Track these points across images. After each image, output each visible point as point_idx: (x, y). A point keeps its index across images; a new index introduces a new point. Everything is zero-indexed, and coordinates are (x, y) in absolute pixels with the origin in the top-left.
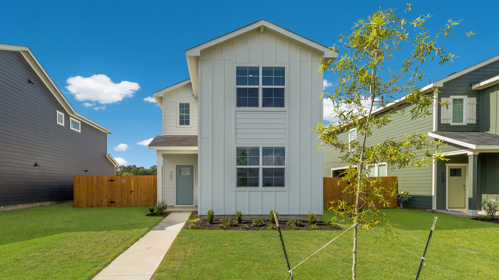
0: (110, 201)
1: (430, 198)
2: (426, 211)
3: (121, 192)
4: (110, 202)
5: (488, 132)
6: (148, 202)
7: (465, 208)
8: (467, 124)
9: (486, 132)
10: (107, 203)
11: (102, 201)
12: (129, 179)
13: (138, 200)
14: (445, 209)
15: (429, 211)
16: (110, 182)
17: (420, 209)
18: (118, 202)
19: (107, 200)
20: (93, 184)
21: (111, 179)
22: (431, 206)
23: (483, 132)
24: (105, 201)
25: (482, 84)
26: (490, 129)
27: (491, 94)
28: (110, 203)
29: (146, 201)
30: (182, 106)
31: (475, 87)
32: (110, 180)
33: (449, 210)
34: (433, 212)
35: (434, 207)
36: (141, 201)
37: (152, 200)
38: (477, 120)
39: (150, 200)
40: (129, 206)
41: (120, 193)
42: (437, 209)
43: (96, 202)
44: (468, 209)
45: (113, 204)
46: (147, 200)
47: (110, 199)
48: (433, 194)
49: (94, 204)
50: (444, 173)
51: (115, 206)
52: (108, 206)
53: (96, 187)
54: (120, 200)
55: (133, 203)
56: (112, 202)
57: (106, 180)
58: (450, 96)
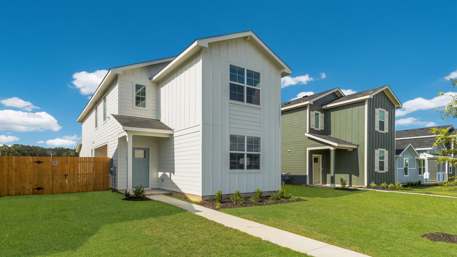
0: (36, 187)
1: (305, 177)
2: (302, 186)
3: (53, 176)
4: (36, 189)
5: (330, 136)
6: (87, 187)
7: (319, 183)
8: (321, 130)
9: (329, 136)
10: (31, 190)
11: (24, 188)
12: (64, 161)
13: (74, 185)
14: (312, 184)
15: (304, 186)
16: (36, 164)
17: (298, 184)
18: (48, 188)
19: (32, 186)
20: (11, 166)
21: (38, 160)
22: (306, 182)
23: (327, 135)
24: (29, 187)
25: (328, 106)
26: (331, 134)
27: (331, 113)
28: (36, 191)
29: (84, 186)
30: (138, 87)
31: (324, 107)
32: (36, 162)
33: (314, 184)
34: (307, 186)
35: (308, 183)
36: (78, 186)
37: (91, 185)
38: (324, 128)
39: (89, 184)
40: (63, 193)
41: (50, 177)
42: (309, 184)
43: (15, 189)
44: (321, 183)
45: (40, 191)
46: (85, 184)
47: (36, 185)
48: (307, 174)
49: (13, 192)
50: (312, 161)
51: (44, 193)
52: (33, 194)
53: (15, 170)
54: (50, 186)
55: (68, 188)
56: (39, 189)
57: (30, 162)
58: (314, 111)
